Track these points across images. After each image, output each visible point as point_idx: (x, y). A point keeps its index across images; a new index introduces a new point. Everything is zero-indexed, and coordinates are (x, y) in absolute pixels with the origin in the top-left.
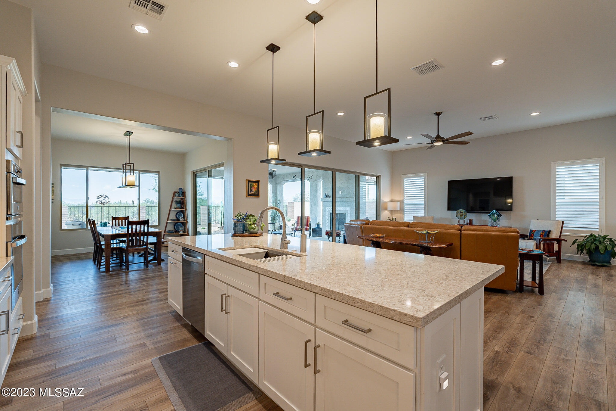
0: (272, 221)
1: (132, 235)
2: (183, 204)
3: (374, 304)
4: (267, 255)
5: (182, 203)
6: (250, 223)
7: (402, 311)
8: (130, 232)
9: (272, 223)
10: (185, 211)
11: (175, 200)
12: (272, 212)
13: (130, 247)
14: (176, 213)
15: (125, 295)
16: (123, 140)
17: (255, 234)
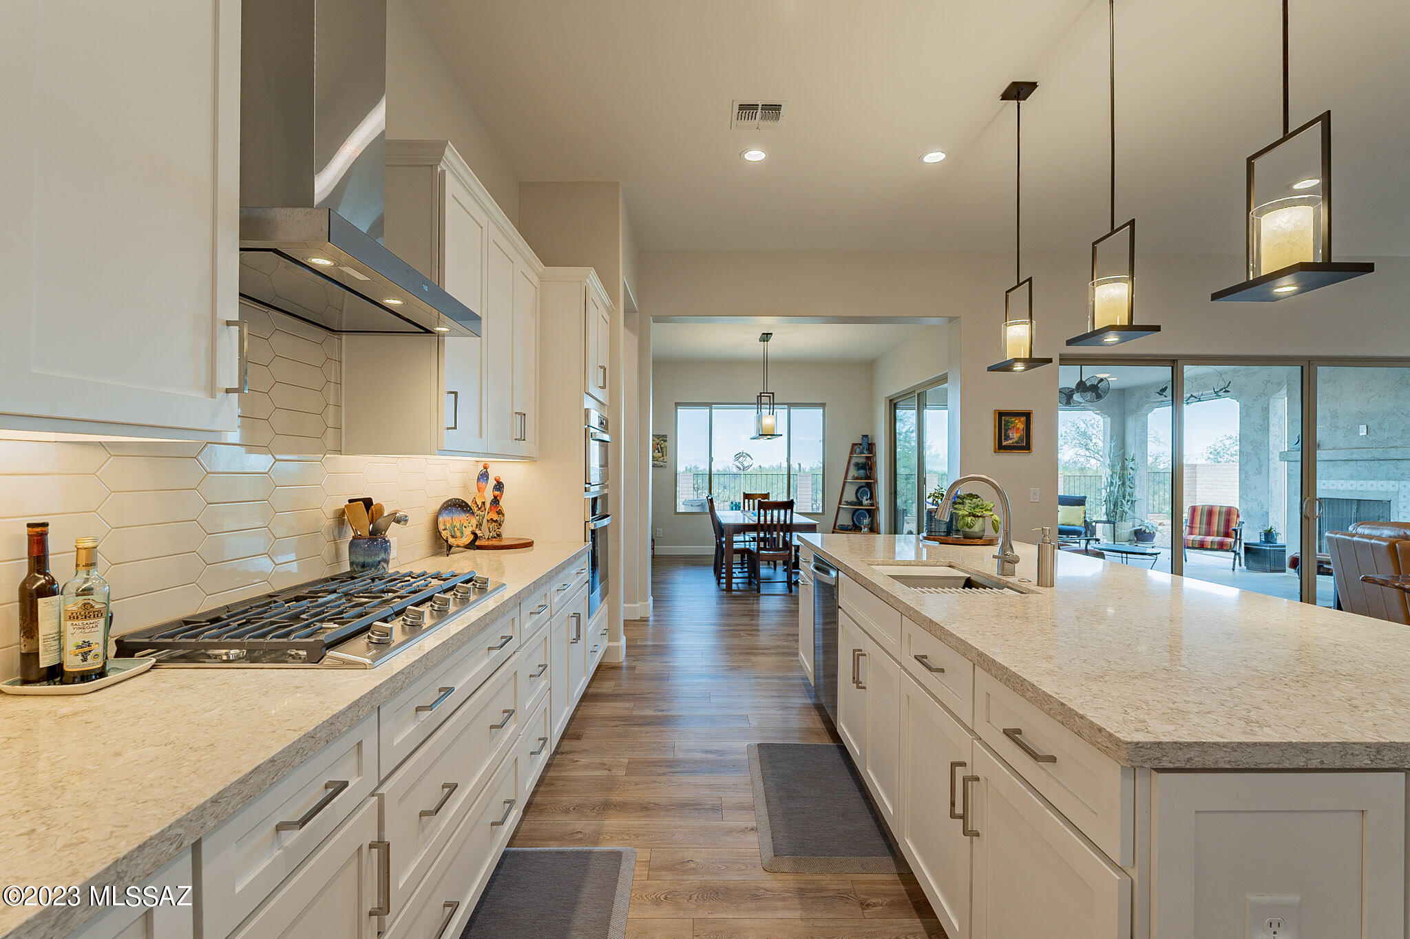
0: (1108, 516)
1: (766, 528)
2: (871, 469)
3: (1052, 697)
4: (969, 583)
5: (867, 467)
6: (961, 513)
7: (1094, 721)
8: (762, 521)
9: (1108, 522)
10: (873, 485)
11: (854, 461)
12: (1108, 491)
13: (762, 549)
14: (855, 488)
15: (742, 633)
16: (756, 348)
17: (974, 539)
